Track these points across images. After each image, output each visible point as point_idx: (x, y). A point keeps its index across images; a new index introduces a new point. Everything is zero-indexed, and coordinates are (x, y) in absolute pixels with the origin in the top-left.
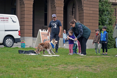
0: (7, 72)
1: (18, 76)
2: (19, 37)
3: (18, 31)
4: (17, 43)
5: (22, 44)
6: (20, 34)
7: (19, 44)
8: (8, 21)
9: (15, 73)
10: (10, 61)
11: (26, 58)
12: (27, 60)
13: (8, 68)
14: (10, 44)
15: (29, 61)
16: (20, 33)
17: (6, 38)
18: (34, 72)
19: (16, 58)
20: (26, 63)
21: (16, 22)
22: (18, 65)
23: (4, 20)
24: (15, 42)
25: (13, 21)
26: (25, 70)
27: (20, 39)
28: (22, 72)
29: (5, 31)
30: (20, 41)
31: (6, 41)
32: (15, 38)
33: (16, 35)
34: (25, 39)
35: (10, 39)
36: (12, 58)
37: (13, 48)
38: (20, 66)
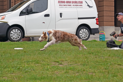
0: (84, 71)
1: (98, 76)
2: (97, 26)
3: (95, 19)
4: (94, 34)
5: (101, 36)
6: (98, 23)
7: (97, 35)
8: (82, 5)
9: (95, 72)
10: (86, 58)
11: (107, 54)
12: (109, 56)
13: (85, 66)
14: (85, 36)
15: (112, 57)
16: (98, 21)
17: (80, 28)
18: (119, 71)
19: (94, 54)
20: (108, 60)
21: (92, 7)
22: (98, 62)
23: (77, 4)
24: (91, 34)
25: (88, 5)
26: (107, 69)
27: (99, 29)
28: (104, 71)
29: (79, 18)
30: (98, 32)
31: (80, 32)
32: (92, 27)
33: (93, 24)
34: (105, 29)
35: (84, 29)
36: (89, 53)
37: (90, 41)
38: (100, 64)
